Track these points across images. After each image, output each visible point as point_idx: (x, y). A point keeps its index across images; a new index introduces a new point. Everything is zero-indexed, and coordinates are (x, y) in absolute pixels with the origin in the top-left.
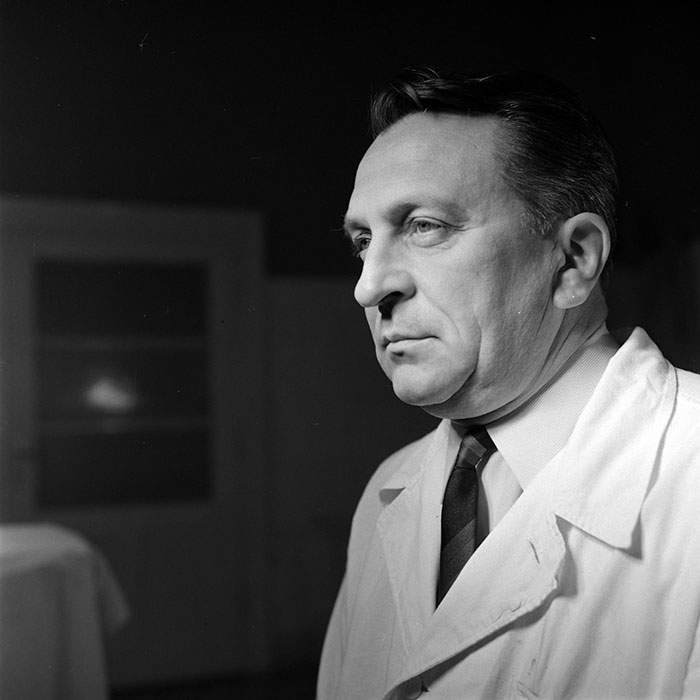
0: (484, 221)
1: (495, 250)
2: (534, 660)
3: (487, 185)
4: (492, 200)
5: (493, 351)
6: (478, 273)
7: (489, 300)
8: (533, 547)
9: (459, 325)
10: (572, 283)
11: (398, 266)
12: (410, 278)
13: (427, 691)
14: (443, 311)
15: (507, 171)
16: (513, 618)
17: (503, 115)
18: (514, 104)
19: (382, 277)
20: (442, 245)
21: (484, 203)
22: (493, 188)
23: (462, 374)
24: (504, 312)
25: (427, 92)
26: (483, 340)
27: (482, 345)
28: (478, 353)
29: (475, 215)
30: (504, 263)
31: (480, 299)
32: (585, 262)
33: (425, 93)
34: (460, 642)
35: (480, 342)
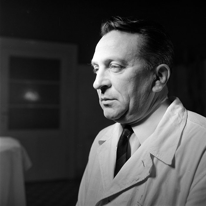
0: (133, 65)
1: (135, 74)
2: (142, 196)
3: (134, 55)
4: (135, 59)
5: (133, 104)
6: (130, 81)
7: (133, 89)
8: (143, 162)
9: (124, 97)
10: (158, 85)
11: (106, 78)
12: (110, 81)
13: (110, 202)
14: (119, 92)
15: (141, 51)
16: (136, 183)
17: (141, 33)
18: (144, 30)
19: (102, 81)
20: (120, 72)
21: (133, 60)
22: (136, 55)
23: (124, 111)
24: (137, 93)
25: (118, 25)
26: (131, 101)
27: (130, 102)
28: (129, 105)
29: (130, 64)
30: (138, 78)
31: (130, 89)
32: (162, 79)
33: (117, 25)
34: (121, 188)
35: (130, 101)
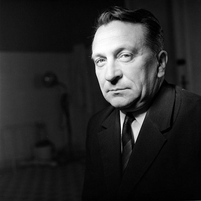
0: (142, 54)
3: (143, 43)
6: (141, 69)
9: (137, 85)
10: (161, 70)
11: (117, 68)
12: (121, 71)
14: (132, 81)
20: (131, 61)
21: (142, 49)
26: (143, 88)
27: (143, 90)
29: (140, 52)
30: (147, 65)
31: (142, 77)
32: (162, 65)
